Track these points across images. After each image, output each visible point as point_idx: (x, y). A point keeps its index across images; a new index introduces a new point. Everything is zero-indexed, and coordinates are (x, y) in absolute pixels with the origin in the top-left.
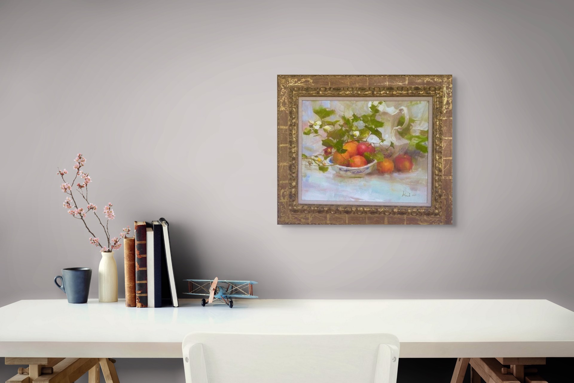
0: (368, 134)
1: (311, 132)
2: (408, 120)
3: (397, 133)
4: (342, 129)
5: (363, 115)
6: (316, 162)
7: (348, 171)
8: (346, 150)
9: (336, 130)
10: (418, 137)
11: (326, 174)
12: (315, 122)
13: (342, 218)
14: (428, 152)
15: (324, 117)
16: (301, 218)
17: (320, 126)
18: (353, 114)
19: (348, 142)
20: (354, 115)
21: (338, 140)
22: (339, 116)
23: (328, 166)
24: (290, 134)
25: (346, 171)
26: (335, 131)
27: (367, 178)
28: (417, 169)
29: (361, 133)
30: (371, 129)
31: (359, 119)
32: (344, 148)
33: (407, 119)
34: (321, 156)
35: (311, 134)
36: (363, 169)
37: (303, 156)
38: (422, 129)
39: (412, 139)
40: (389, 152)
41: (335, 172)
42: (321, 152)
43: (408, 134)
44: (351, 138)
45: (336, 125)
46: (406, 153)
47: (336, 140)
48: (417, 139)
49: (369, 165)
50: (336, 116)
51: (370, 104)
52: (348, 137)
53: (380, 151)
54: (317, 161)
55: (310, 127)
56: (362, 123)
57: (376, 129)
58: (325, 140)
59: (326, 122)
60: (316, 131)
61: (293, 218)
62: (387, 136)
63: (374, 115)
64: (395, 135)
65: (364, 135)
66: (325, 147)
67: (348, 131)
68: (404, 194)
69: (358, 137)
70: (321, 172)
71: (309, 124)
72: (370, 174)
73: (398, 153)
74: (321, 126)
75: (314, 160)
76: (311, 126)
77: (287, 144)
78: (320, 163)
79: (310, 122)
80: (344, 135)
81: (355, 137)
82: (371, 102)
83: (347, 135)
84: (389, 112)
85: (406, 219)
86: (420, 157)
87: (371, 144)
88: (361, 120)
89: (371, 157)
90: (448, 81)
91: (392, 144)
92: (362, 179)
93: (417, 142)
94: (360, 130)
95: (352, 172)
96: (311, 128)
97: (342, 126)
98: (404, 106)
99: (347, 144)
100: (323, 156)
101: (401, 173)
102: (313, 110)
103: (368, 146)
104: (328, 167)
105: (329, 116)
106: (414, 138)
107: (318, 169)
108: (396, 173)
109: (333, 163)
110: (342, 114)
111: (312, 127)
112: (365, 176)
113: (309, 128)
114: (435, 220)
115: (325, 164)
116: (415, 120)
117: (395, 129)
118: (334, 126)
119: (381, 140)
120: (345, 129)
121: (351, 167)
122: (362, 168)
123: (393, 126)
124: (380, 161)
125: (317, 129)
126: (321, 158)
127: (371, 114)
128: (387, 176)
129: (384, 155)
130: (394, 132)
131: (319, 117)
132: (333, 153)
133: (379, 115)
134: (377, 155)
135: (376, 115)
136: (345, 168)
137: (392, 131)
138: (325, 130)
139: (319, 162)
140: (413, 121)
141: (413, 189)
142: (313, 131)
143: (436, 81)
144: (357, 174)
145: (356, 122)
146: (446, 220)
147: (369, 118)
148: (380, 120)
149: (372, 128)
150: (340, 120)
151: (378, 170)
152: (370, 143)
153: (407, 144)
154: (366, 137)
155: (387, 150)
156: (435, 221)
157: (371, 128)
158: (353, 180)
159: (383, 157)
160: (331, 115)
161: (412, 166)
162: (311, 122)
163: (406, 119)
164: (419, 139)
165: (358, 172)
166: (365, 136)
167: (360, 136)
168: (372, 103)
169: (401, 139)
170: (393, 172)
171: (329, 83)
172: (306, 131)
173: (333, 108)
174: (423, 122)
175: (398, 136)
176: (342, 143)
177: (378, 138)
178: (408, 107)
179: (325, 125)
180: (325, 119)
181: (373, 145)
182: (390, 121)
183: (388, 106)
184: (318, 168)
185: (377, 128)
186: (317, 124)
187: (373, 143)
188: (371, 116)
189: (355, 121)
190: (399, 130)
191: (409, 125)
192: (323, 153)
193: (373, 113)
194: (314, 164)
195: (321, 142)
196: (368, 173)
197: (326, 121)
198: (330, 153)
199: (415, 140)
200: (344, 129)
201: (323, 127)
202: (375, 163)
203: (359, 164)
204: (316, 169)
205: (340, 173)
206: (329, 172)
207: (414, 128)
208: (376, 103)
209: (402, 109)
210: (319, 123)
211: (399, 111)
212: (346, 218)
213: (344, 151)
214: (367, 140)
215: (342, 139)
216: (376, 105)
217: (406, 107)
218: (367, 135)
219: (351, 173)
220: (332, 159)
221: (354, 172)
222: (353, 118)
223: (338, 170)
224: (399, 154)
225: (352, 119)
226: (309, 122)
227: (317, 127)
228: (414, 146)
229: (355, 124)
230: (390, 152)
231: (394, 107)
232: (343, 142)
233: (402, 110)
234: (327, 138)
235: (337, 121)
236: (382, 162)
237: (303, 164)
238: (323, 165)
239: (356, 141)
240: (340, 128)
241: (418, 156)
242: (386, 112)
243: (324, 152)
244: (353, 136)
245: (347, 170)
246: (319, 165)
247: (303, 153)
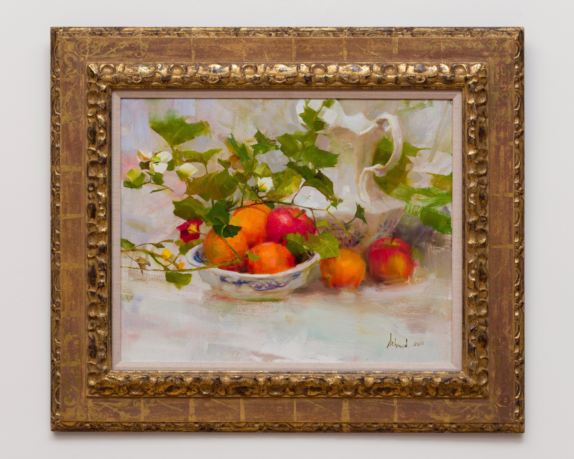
0: (297, 185)
1: (145, 180)
2: (401, 148)
3: (373, 182)
4: (226, 172)
5: (282, 134)
6: (159, 259)
7: (245, 282)
8: (239, 228)
9: (211, 175)
10: (426, 192)
11: (186, 292)
12: (156, 154)
13: (230, 406)
14: (451, 231)
15: (179, 141)
16: (120, 410)
17: (167, 165)
18: (256, 131)
19: (242, 207)
20: (259, 136)
21: (215, 201)
22: (220, 137)
23: (190, 270)
24: (89, 186)
25: (240, 283)
26: (207, 178)
27: (296, 301)
28: (423, 276)
29: (277, 183)
30: (304, 172)
31: (272, 145)
32: (234, 221)
33: (398, 146)
34: (170, 244)
35: (143, 186)
36: (285, 277)
37: (123, 244)
38: (436, 172)
39: (412, 198)
40: (352, 231)
41: (208, 287)
42: (173, 234)
43: (401, 184)
44: (251, 196)
45: (210, 163)
46: (396, 235)
47: (210, 202)
48: (424, 197)
49: (300, 267)
50: (211, 137)
51: (300, 107)
52: (244, 193)
53: (328, 230)
54: (161, 256)
55: (142, 169)
56: (280, 156)
57: (317, 171)
58: (180, 202)
59: (185, 153)
60: (158, 179)
61: (99, 409)
62: (347, 189)
63: (311, 136)
64: (369, 188)
65: (286, 189)
66: (182, 221)
67: (243, 178)
68: (393, 340)
69: (270, 192)
70: (172, 286)
71: (139, 160)
72: (302, 291)
73: (376, 235)
74: (171, 166)
75: (153, 255)
76: (145, 165)
77: (79, 212)
78: (168, 263)
79: (142, 153)
80: (231, 189)
81: (261, 194)
82: (303, 100)
83: (240, 188)
84: (349, 127)
85: (397, 406)
86: (434, 244)
87: (304, 211)
88: (277, 148)
89: (305, 247)
90: (501, 48)
91: (360, 210)
92: (281, 304)
93: (426, 205)
94: (276, 174)
95: (254, 286)
96: (145, 171)
97: (226, 164)
98: (389, 113)
99: (240, 212)
100: (177, 243)
101: (384, 287)
102: (150, 122)
103: (298, 217)
104: (190, 272)
105: (194, 138)
106: (416, 195)
107: (165, 279)
108: (370, 286)
109: (203, 262)
110: (227, 132)
111: (148, 168)
112: (290, 296)
113: (138, 171)
114: (473, 408)
115: (182, 264)
116: (418, 147)
117: (366, 172)
118: (205, 163)
119: (331, 199)
120: (234, 171)
121: (253, 273)
122: (280, 274)
123: (362, 163)
124: (329, 256)
125: (162, 172)
126: (171, 250)
127: (304, 131)
128: (346, 295)
129: (340, 239)
130: (366, 178)
131: (166, 142)
132: (202, 237)
133: (325, 135)
134: (321, 240)
135: (317, 134)
136: (236, 275)
137: (361, 178)
138: (182, 176)
139: (167, 260)
140: (415, 151)
141: (414, 327)
142: (148, 177)
143: (470, 47)
144: (270, 291)
145: (264, 153)
146: (500, 406)
147: (300, 143)
148: (328, 148)
149: (308, 168)
150: (221, 150)
151: (324, 279)
152: (301, 209)
153: (398, 211)
154: (292, 193)
155: (347, 226)
156: (473, 411)
157: (306, 168)
158: (257, 307)
159: (337, 246)
160: (198, 136)
161: (413, 269)
162: (145, 155)
163: (395, 144)
164: (430, 196)
165: (271, 287)
166: (287, 192)
167: (274, 189)
168: (307, 103)
169: (383, 198)
170: (364, 283)
171: (193, 52)
172: (131, 179)
173: (202, 118)
174: (439, 154)
175: (376, 190)
176: (227, 210)
177: (324, 196)
178: (398, 113)
179: (182, 162)
180: (181, 145)
181: (309, 214)
182: (352, 149)
183: (348, 112)
184: (163, 274)
185: (321, 170)
186: (159, 159)
187: (311, 209)
188: (304, 138)
189: (261, 152)
190: (378, 174)
191: (404, 161)
192: (177, 236)
193: (310, 129)
194: (154, 265)
195: (172, 208)
196: (296, 289)
197: (183, 150)
198: (196, 236)
199: (418, 200)
200: (231, 171)
201: (177, 168)
202: (316, 262)
203: (273, 263)
204: (157, 279)
205: (221, 290)
206: (192, 285)
207: (415, 169)
208: (316, 105)
209: (385, 120)
210: (166, 156)
211: (377, 125)
212: (239, 408)
213: (231, 231)
214: (293, 202)
215: (227, 199)
216: (316, 109)
217: (394, 114)
218: (292, 187)
219: (251, 290)
220: (200, 252)
221: (261, 287)
222: (256, 142)
223: (217, 282)
224: (379, 237)
225: (253, 147)
226: (139, 154)
227: (160, 168)
228: (416, 214)
229: (262, 158)
230: (355, 233)
231: (365, 115)
232: (230, 205)
233: (385, 123)
234: (186, 196)
235: (213, 152)
236: (334, 258)
237: (123, 265)
238: (176, 269)
239: (265, 202)
240: (222, 168)
241: (429, 241)
242: (343, 126)
243: (179, 232)
244: (256, 190)
245: (242, 281)
246: (166, 268)
247: (124, 237)
